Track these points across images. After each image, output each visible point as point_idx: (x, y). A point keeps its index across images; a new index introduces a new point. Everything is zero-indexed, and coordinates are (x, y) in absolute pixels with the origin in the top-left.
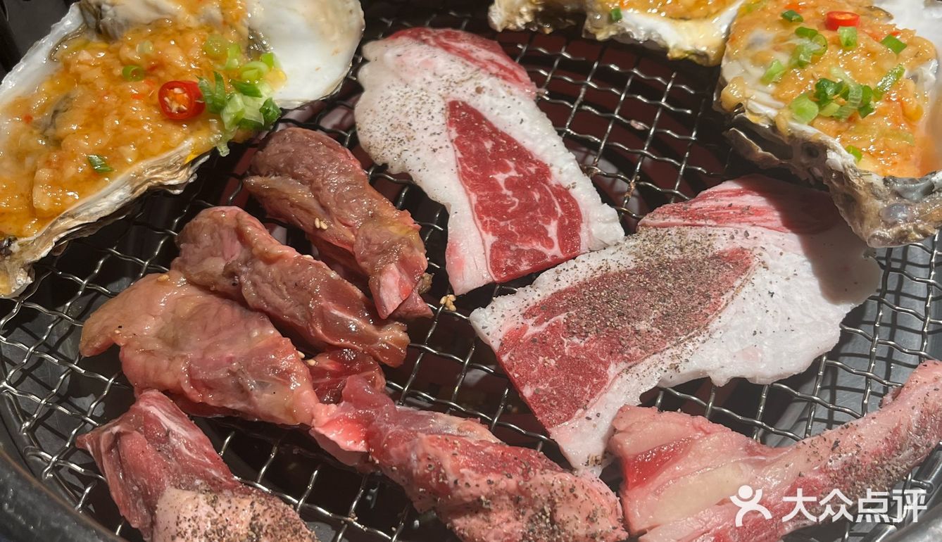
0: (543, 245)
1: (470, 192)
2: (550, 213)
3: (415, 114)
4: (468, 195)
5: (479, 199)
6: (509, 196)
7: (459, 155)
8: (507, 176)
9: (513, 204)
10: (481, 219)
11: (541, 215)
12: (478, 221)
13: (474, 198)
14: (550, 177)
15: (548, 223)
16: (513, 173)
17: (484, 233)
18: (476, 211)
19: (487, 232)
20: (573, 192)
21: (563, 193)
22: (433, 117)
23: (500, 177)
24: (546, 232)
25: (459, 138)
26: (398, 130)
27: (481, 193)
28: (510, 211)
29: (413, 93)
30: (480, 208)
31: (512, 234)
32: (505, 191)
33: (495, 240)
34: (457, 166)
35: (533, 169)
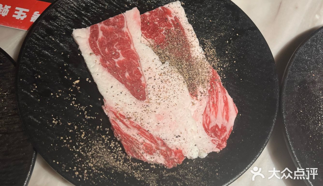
0: (105, 28)
1: (134, 50)
2: (101, 43)
3: (160, 87)
4: (134, 49)
5: (130, 47)
6: (118, 49)
7: (139, 68)
8: (119, 59)
9: (116, 46)
10: (129, 38)
11: (105, 41)
12: (130, 36)
13: (132, 48)
14: (101, 59)
15: (102, 38)
16: (116, 60)
17: (127, 32)
18: (131, 41)
19: (126, 32)
20: (91, 51)
21: (96, 52)
22: (153, 87)
23: (122, 58)
24: (103, 34)
25: (140, 77)
26: (166, 79)
27: (129, 49)
28: (117, 43)
29: (164, 100)
30: (129, 43)
31: (116, 32)
32: (120, 51)
33: (123, 29)
34: (140, 62)
35: (108, 63)
